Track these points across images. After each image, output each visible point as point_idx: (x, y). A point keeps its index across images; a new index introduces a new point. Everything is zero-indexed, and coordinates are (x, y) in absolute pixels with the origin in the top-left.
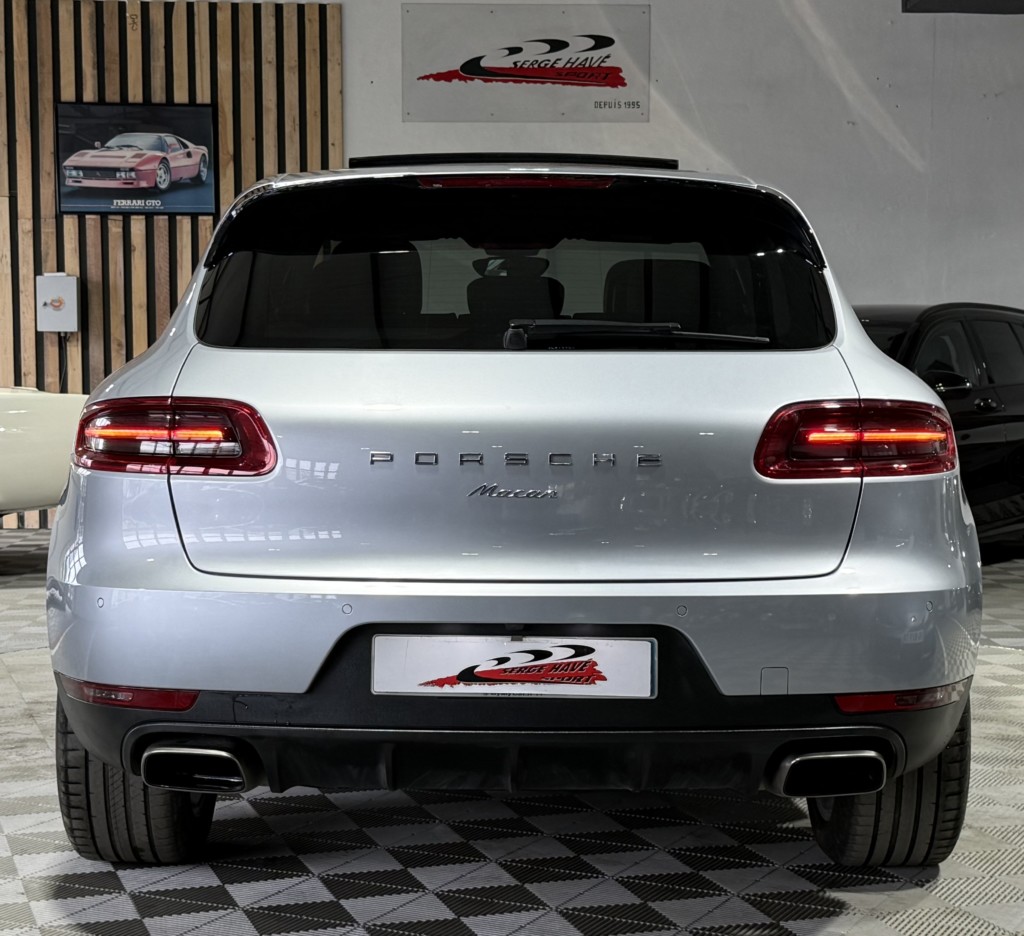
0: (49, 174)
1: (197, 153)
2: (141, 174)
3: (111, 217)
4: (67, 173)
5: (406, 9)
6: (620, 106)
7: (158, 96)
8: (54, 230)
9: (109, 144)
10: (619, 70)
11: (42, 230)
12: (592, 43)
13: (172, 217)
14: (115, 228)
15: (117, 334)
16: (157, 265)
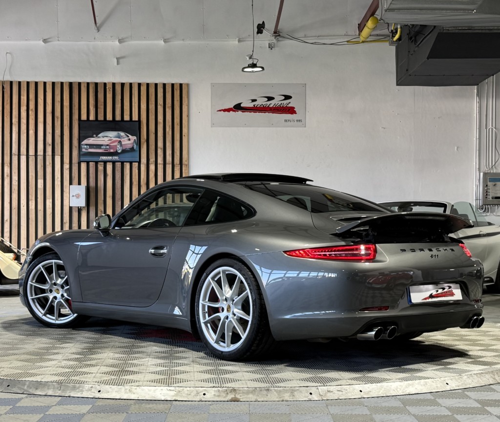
0: (76, 147)
1: (132, 139)
2: (111, 147)
3: (99, 163)
4: (83, 147)
5: (213, 85)
6: (294, 121)
7: (118, 118)
8: (77, 168)
9: (99, 136)
10: (294, 108)
11: (73, 168)
12: (283, 98)
13: (122, 163)
14: (101, 167)
15: (101, 207)
16: (116, 181)
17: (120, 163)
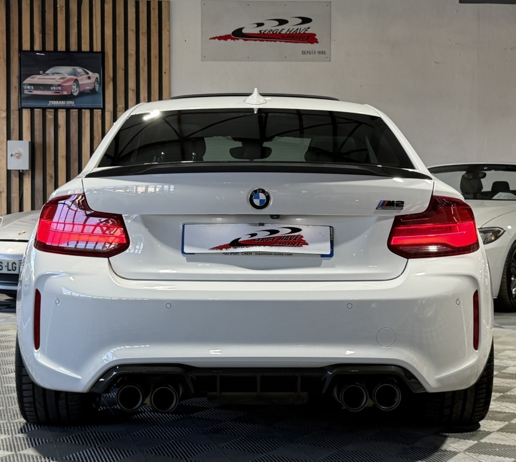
0: (16, 88)
1: (93, 77)
2: (64, 88)
3: (48, 110)
4: (25, 87)
5: (204, 3)
6: (315, 53)
7: (74, 47)
8: (18, 117)
9: (47, 72)
10: (314, 35)
11: (12, 116)
12: (300, 21)
13: (80, 110)
14: (50, 116)
15: (50, 170)
16: (71, 135)
17: (77, 110)
